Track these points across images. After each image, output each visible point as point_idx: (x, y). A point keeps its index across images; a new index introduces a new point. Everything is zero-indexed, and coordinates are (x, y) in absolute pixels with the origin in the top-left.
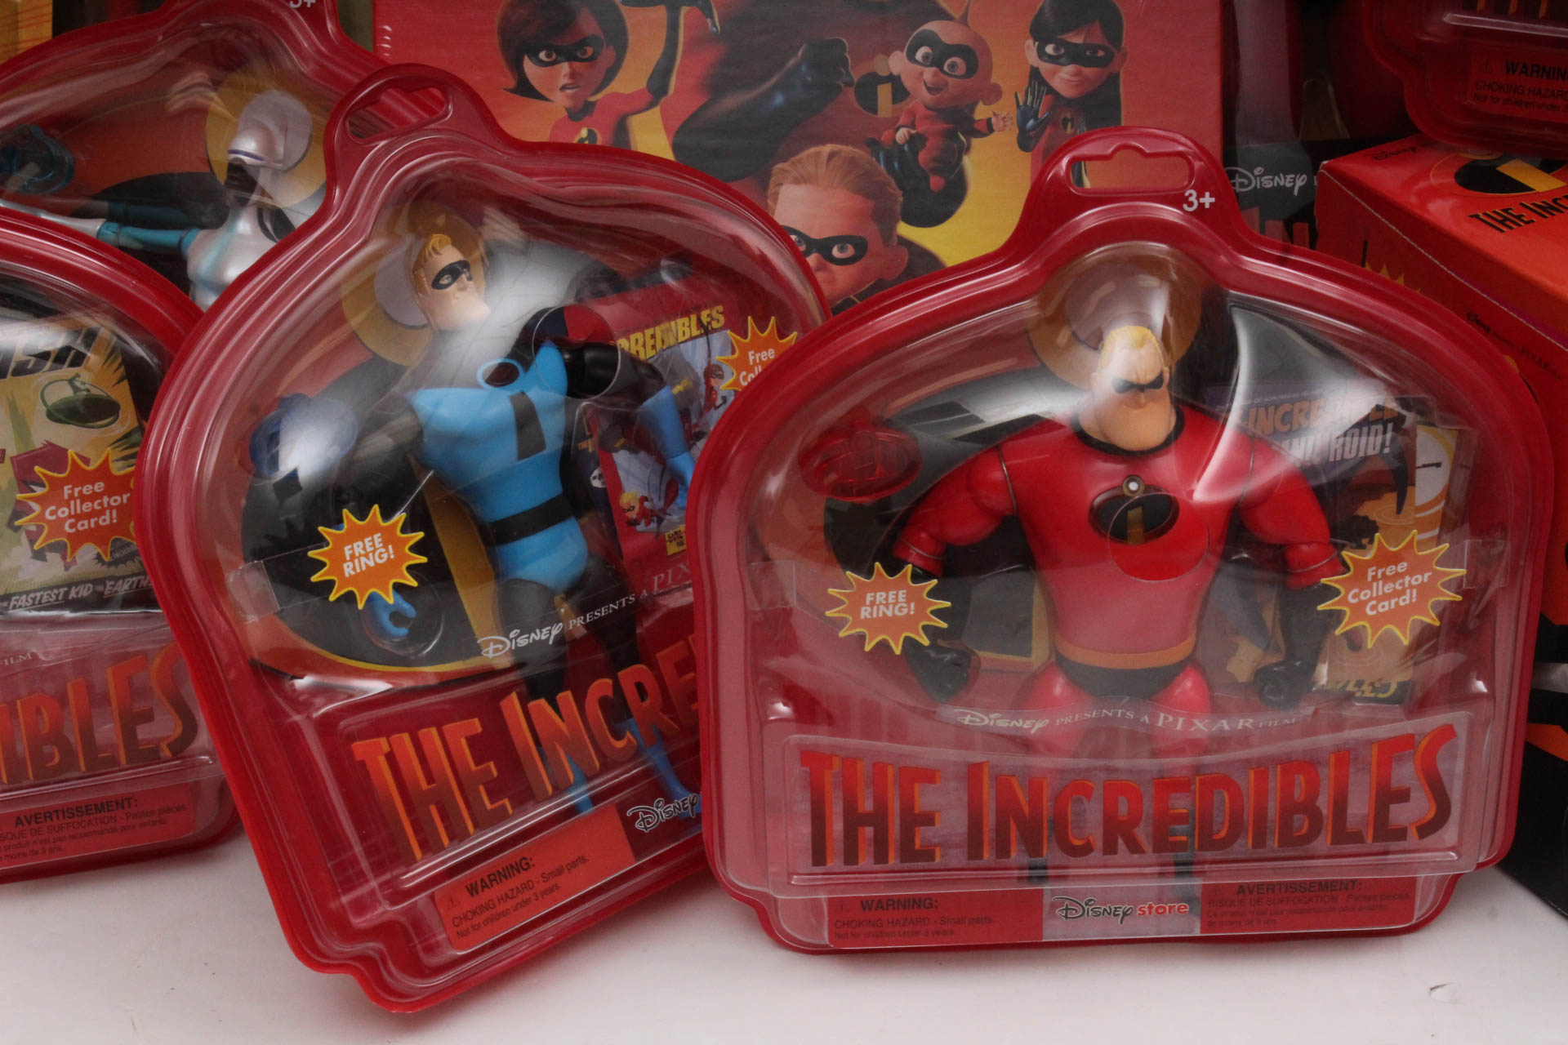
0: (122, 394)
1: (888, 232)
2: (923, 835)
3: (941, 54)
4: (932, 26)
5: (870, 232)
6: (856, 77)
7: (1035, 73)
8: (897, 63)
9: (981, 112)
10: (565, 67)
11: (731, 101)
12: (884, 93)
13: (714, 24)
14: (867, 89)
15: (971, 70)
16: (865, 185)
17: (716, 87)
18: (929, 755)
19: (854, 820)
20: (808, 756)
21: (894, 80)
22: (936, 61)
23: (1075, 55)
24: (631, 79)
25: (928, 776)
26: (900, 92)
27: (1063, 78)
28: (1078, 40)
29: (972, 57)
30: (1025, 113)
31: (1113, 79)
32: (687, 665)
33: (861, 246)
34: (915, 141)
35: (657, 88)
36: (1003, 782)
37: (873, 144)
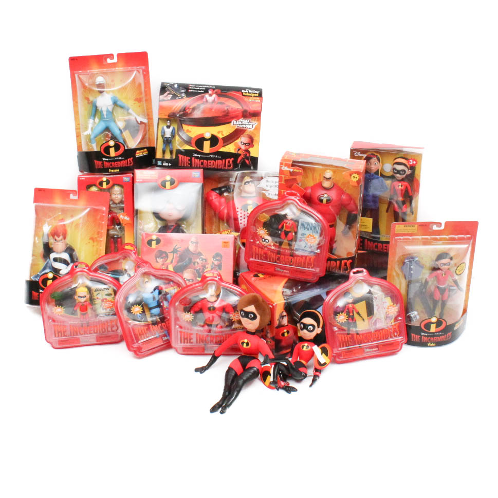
0: (113, 293)
1: (196, 278)
2: (192, 341)
3: (203, 260)
4: (202, 256)
5: (194, 279)
6: (193, 261)
7: (213, 262)
8: (198, 260)
9: (207, 266)
10: (162, 259)
11: (179, 264)
12: (196, 264)
13: (178, 255)
14: (194, 263)
15: (206, 261)
16: (194, 274)
17: (178, 262)
18: (192, 332)
19: (184, 339)
20: (181, 332)
21: (197, 262)
22: (202, 260)
23: (217, 260)
24: (169, 261)
25: (192, 334)
26: (198, 264)
27: (216, 263)
28: (217, 258)
29: (206, 260)
30: (212, 266)
31: (221, 263)
32: (169, 323)
33: (193, 280)
34: (199, 269)
35: (171, 262)
36: (200, 335)
37: (195, 269)
